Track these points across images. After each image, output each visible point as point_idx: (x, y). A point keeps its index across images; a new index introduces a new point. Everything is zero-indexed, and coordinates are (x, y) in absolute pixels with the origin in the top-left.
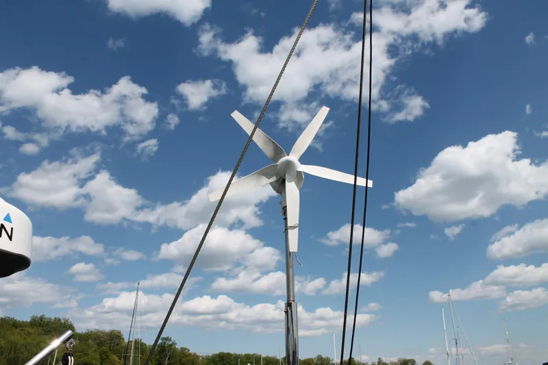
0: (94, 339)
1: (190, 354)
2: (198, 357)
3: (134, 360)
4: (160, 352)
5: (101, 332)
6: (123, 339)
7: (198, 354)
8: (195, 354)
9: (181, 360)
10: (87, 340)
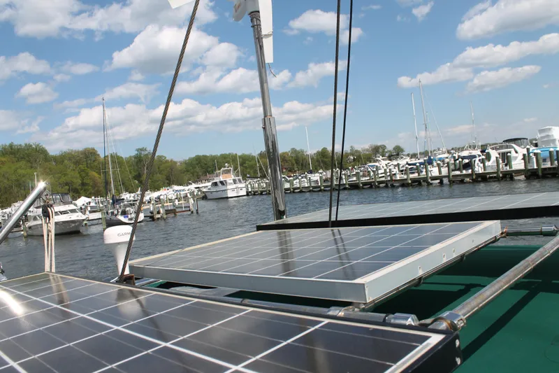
0: (70, 159)
1: (167, 161)
2: (175, 163)
3: (113, 173)
4: (137, 163)
5: (76, 152)
6: (99, 155)
7: (175, 160)
8: (172, 161)
9: (159, 168)
10: (63, 161)
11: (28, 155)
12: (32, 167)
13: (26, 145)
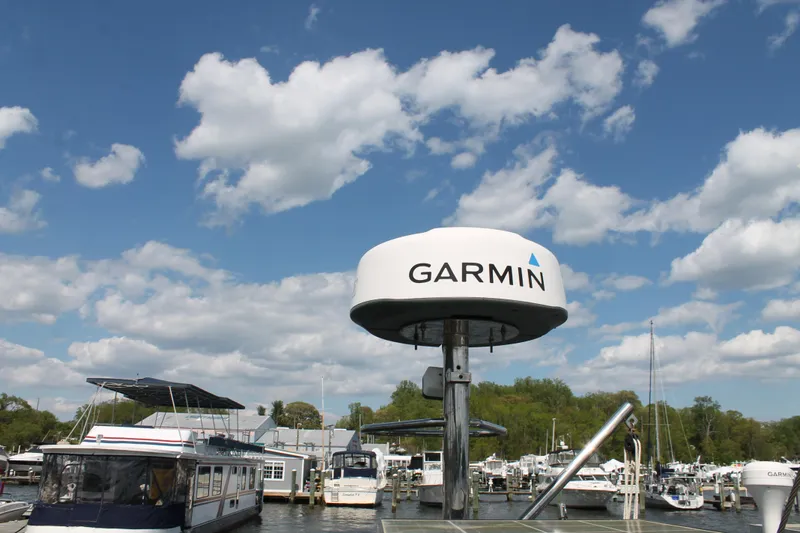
0: (600, 405)
1: (744, 421)
2: (757, 425)
3: (661, 428)
4: (696, 420)
5: (608, 395)
6: (639, 402)
7: (758, 419)
8: (751, 421)
9: (730, 429)
10: (590, 407)
11: (547, 394)
12: (549, 411)
13: (545, 380)
